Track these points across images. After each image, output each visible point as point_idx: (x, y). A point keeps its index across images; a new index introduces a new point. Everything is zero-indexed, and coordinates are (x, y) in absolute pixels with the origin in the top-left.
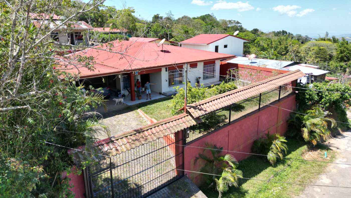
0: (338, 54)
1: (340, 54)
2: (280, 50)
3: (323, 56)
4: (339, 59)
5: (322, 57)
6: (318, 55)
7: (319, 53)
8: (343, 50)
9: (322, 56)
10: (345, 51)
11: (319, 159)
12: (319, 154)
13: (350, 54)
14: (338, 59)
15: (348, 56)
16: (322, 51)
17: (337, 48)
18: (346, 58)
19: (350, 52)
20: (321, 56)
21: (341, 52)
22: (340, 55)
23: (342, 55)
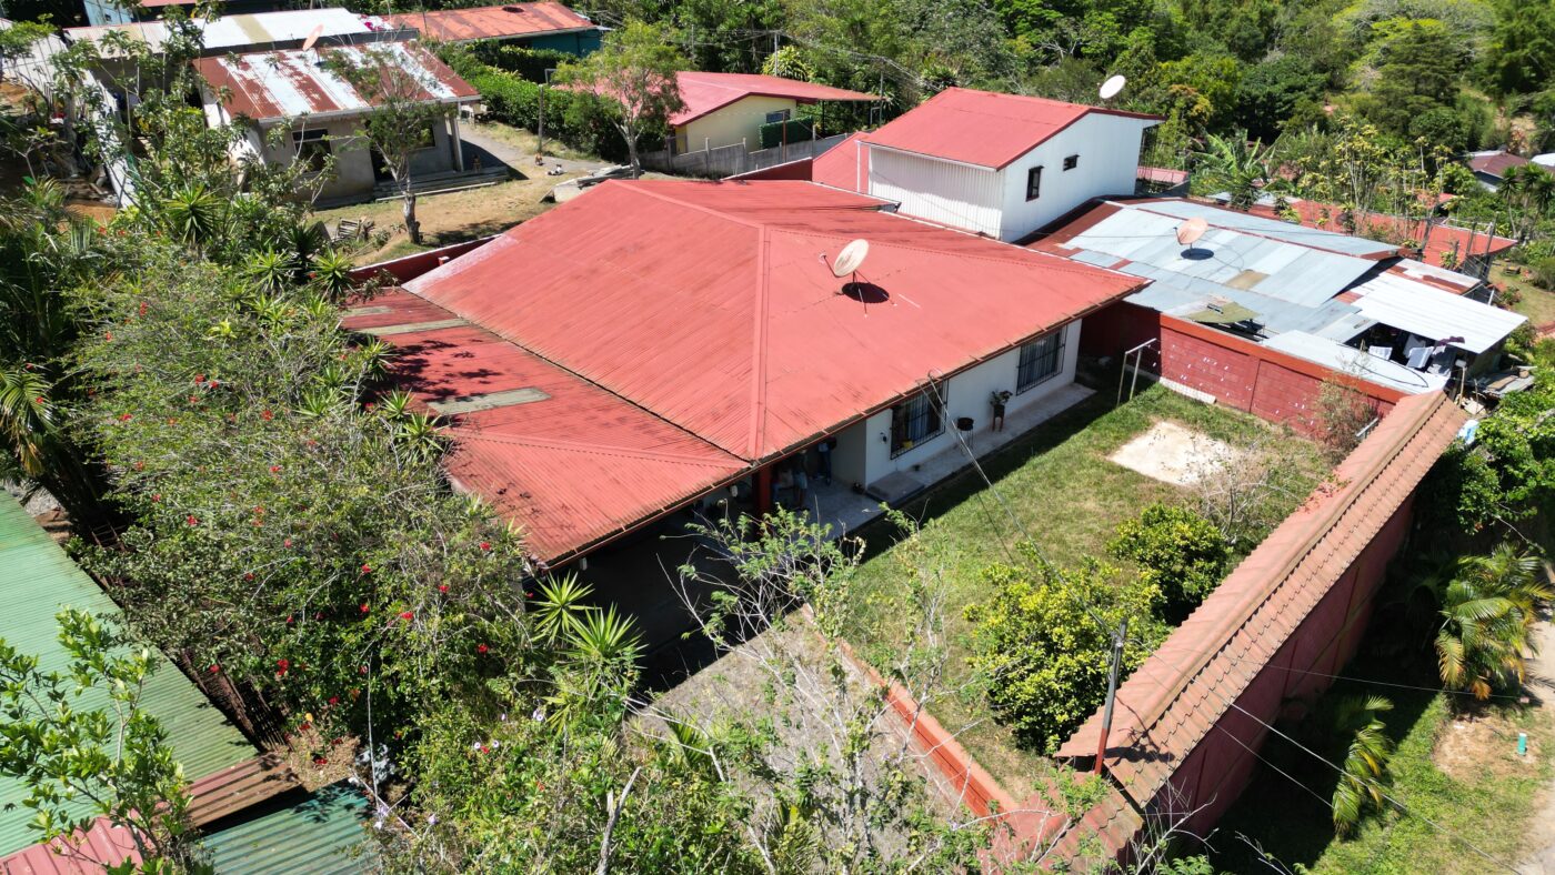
0: (1495, 50)
1: (1505, 49)
2: (1239, 30)
3: (1434, 71)
4: (1497, 75)
5: (1429, 77)
6: (1408, 64)
7: (1416, 55)
8: (1523, 33)
9: (1429, 72)
10: (1532, 37)
11: (1496, 766)
12: (1496, 735)
13: (1548, 50)
14: (1492, 73)
15: (1539, 59)
16: (1432, 49)
17: (1497, 23)
18: (1532, 71)
19: (1549, 44)
20: (1422, 70)
21: (1512, 44)
22: (1508, 55)
23: (1514, 54)
